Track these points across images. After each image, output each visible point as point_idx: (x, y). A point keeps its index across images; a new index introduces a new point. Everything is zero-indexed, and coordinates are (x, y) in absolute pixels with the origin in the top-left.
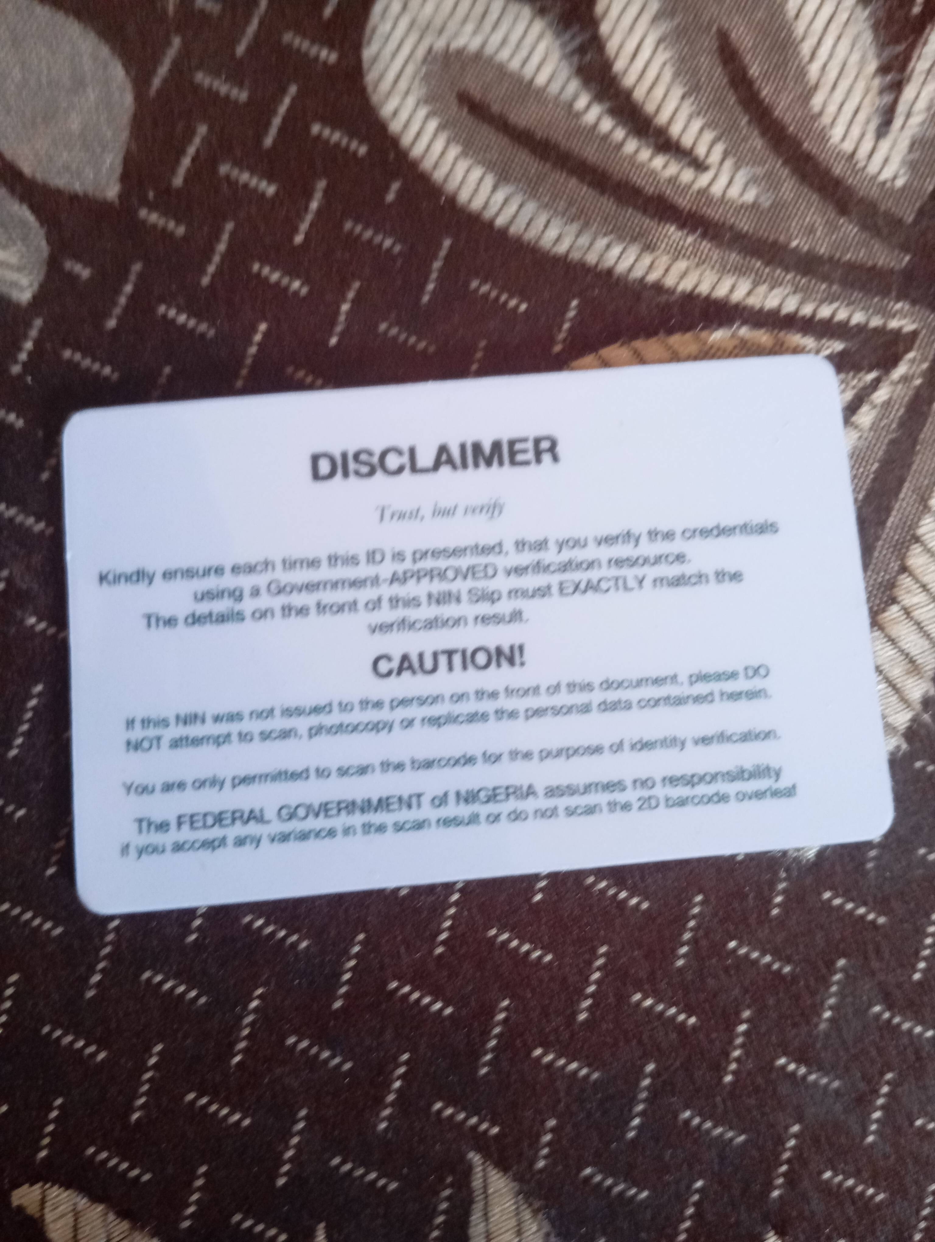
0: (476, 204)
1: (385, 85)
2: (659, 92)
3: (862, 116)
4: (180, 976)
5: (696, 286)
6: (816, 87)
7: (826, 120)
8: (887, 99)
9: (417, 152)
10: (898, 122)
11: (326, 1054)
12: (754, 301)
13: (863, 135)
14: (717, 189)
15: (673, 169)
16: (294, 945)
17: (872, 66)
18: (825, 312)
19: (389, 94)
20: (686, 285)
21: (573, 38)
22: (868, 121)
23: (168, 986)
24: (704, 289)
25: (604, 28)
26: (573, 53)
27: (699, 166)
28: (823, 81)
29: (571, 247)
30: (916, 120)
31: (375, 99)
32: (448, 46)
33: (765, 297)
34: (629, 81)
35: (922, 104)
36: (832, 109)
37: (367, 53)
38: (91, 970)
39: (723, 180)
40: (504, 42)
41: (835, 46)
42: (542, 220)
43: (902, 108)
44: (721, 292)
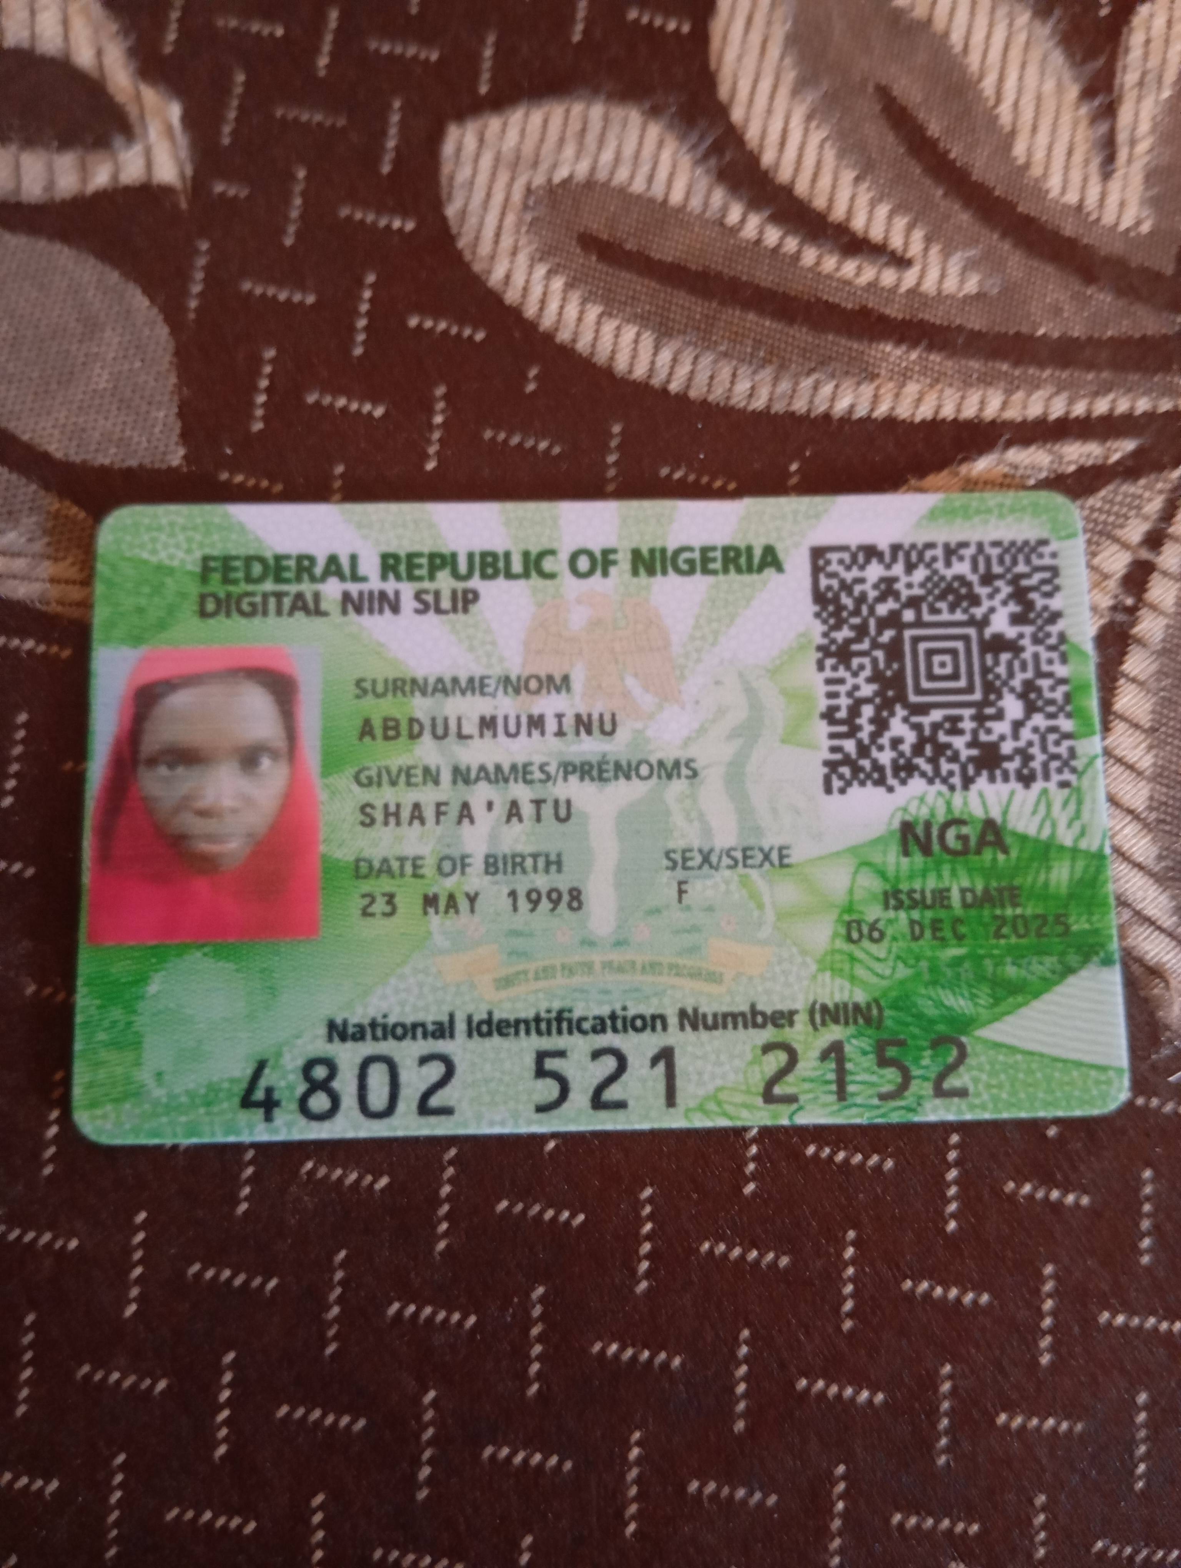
0: (640, 372)
1: (485, 248)
2: (825, 181)
3: (1078, 157)
4: (531, 1443)
5: (937, 412)
6: (1013, 133)
7: (1036, 171)
8: (1103, 128)
9: (547, 322)
10: (1122, 155)
11: (741, 1493)
12: (1013, 414)
13: (1085, 180)
14: (929, 285)
15: (868, 274)
16: (665, 1365)
17: (1073, 92)
18: (1102, 407)
19: (492, 257)
20: (925, 412)
21: (702, 138)
22: (1087, 162)
23: (519, 1458)
24: (948, 412)
25: (737, 115)
26: (705, 157)
27: (901, 262)
28: (1019, 123)
29: (770, 400)
30: (1142, 147)
31: (477, 267)
32: (550, 180)
33: (1025, 407)
34: (784, 175)
35: (1144, 127)
36: (1039, 155)
37: (451, 211)
38: (417, 1463)
39: (933, 275)
40: (617, 160)
41: (1021, 78)
42: (725, 373)
43: (1122, 137)
44: (969, 412)
